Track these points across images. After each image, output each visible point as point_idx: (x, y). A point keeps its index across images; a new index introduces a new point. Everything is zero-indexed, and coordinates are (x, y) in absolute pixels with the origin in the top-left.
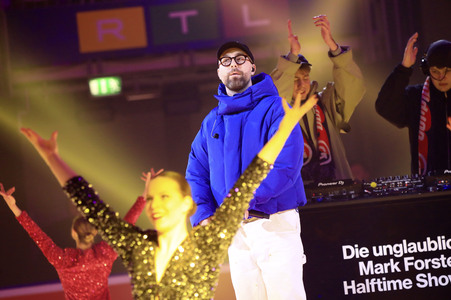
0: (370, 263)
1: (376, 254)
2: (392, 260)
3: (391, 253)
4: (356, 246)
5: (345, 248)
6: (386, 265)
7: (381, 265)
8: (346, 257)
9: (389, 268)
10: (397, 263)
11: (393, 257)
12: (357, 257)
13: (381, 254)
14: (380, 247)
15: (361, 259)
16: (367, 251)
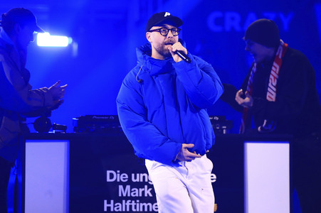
0: (128, 187)
1: (133, 180)
2: (146, 186)
3: (146, 180)
4: (118, 172)
5: (108, 172)
6: (141, 190)
7: (137, 190)
8: (108, 180)
9: (143, 192)
10: (150, 189)
11: (147, 183)
12: (118, 180)
13: (138, 180)
14: (138, 175)
15: (121, 183)
16: (127, 177)
